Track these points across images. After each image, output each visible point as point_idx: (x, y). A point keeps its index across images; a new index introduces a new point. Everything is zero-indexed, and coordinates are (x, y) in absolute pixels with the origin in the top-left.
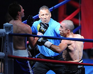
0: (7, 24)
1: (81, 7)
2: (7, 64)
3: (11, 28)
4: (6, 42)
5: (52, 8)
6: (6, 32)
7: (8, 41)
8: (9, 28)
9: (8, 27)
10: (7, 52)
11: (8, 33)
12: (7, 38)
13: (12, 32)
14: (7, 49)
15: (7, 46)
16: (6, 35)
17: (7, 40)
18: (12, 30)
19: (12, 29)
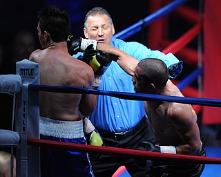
0: (25, 61)
1: (202, 21)
2: (24, 160)
3: (36, 72)
4: (23, 106)
5: (141, 23)
6: (23, 81)
7: (27, 103)
8: (29, 73)
9: (26, 70)
10: (24, 130)
11: (26, 85)
12: (25, 97)
13: (36, 82)
14: (24, 124)
15: (24, 115)
16: (22, 88)
17: (24, 102)
18: (36, 77)
19: (37, 74)
